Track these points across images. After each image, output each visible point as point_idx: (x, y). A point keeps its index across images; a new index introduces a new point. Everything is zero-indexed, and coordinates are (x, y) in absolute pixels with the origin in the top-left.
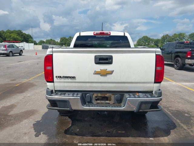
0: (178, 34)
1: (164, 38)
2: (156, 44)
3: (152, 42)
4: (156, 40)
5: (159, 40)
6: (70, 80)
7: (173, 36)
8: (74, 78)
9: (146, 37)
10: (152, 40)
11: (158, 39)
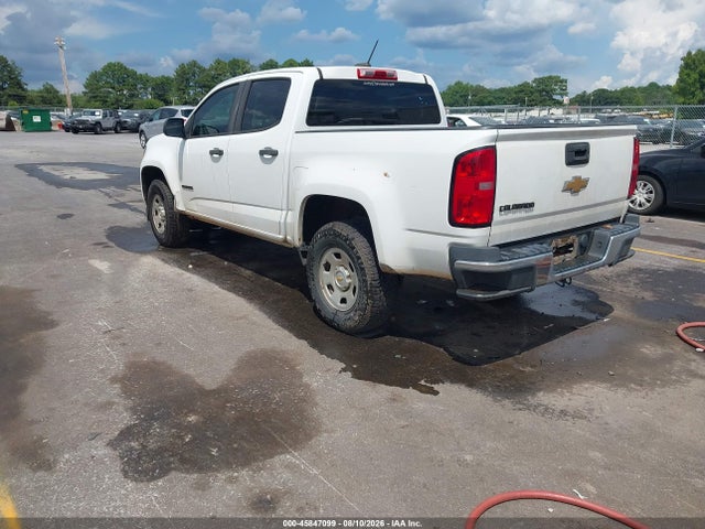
0: (227, 61)
1: (184, 73)
2: (160, 96)
3: (146, 89)
4: (159, 82)
5: (168, 79)
6: (522, 213)
7: (211, 68)
8: (531, 205)
9: (121, 67)
10: (145, 80)
11: (163, 76)
